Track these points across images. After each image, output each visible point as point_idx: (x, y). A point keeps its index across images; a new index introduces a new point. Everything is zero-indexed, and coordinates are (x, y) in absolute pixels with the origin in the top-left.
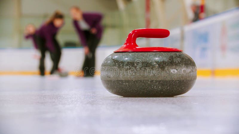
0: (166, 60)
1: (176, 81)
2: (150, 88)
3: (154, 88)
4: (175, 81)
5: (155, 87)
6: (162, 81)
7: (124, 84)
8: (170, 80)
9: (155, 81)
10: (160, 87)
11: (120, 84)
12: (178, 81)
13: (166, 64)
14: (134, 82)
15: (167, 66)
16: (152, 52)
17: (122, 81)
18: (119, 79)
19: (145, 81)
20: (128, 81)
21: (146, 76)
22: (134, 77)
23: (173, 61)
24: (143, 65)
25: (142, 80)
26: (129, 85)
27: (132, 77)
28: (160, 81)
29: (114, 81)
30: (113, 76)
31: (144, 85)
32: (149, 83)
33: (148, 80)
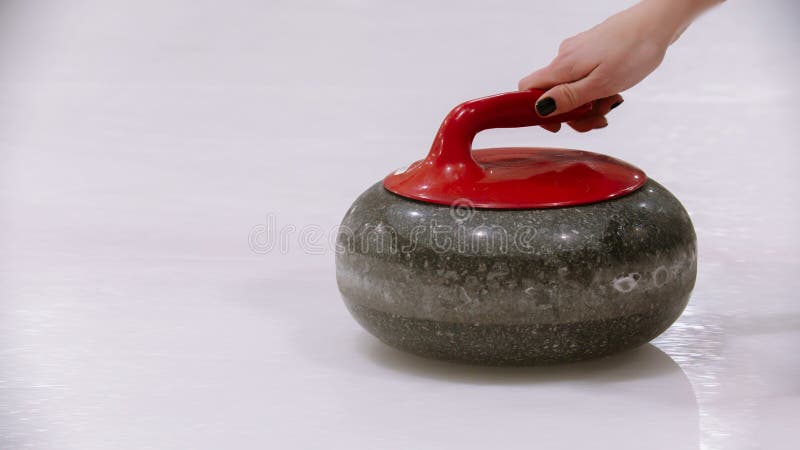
0: (597, 246)
1: (633, 318)
2: (536, 350)
3: (551, 348)
4: (629, 318)
5: (555, 346)
6: (582, 323)
7: (439, 333)
8: (611, 317)
9: (558, 325)
10: (573, 346)
11: (422, 331)
12: (640, 315)
13: (595, 259)
14: (479, 330)
15: (601, 269)
16: (541, 209)
17: (430, 322)
18: (420, 316)
19: (518, 330)
20: (455, 327)
21: (522, 310)
23: (622, 243)
24: (510, 268)
25: (510, 325)
26: (456, 339)
28: (573, 327)
29: (400, 319)
30: (396, 302)
31: (515, 342)
32: (534, 333)
33: (531, 326)
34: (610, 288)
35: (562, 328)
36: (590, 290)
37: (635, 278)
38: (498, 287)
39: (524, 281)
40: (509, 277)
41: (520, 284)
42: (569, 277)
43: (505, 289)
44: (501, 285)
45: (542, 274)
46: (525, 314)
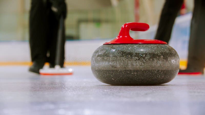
0: (167, 52)
2: (155, 77)
6: (166, 70)
7: (132, 73)
10: (163, 76)
13: (168, 55)
14: (143, 71)
15: (169, 57)
17: (130, 70)
18: (127, 69)
19: (152, 71)
20: (137, 71)
21: (153, 66)
22: (143, 67)
25: (151, 70)
27: (141, 67)
28: (164, 71)
29: (121, 71)
30: (121, 67)
31: (151, 75)
32: (156, 72)
33: (155, 70)
34: (171, 62)
35: (162, 71)
36: (168, 62)
37: (175, 60)
38: (148, 60)
39: (154, 59)
40: (151, 58)
41: (153, 60)
42: (164, 58)
43: (150, 61)
44: (149, 60)
45: (158, 57)
46: (154, 67)
